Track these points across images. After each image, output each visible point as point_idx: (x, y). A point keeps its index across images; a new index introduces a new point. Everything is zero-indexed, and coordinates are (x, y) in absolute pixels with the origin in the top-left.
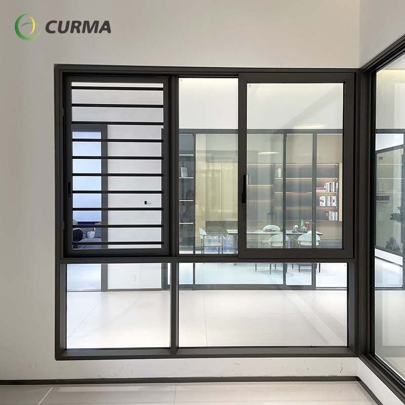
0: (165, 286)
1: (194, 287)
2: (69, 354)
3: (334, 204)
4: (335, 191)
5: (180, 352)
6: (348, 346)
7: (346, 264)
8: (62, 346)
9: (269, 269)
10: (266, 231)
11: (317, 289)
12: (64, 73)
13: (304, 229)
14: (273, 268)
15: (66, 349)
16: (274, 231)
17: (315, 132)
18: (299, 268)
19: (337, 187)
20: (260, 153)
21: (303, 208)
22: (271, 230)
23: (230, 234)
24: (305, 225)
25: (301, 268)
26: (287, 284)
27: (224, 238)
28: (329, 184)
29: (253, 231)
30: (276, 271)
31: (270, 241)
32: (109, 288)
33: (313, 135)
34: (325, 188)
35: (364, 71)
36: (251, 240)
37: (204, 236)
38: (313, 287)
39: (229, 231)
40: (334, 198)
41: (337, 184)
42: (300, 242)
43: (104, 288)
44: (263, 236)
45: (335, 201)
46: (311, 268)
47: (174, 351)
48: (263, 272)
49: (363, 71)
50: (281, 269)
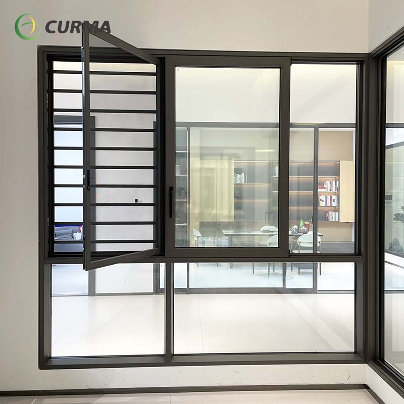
0: (157, 290)
1: (187, 291)
2: (54, 363)
3: (335, 204)
4: (336, 191)
5: (175, 360)
6: (355, 352)
7: (353, 263)
8: (46, 353)
9: (267, 272)
10: (264, 231)
11: (318, 292)
12: (48, 55)
13: (304, 230)
14: (271, 271)
15: (51, 357)
16: (272, 232)
17: (316, 127)
18: (299, 271)
19: (338, 186)
20: (256, 151)
21: (301, 208)
22: (269, 231)
23: (226, 235)
24: (305, 226)
25: (300, 271)
26: (287, 287)
27: (219, 240)
28: (329, 182)
29: (251, 232)
30: (275, 274)
31: (268, 242)
32: (97, 292)
33: (315, 129)
34: (325, 186)
35: (375, 55)
36: (248, 242)
37: (198, 237)
38: (314, 290)
39: (225, 232)
40: (335, 197)
41: (338, 182)
42: (300, 243)
43: (92, 292)
44: (260, 237)
45: (336, 201)
46: (312, 271)
47: (168, 359)
48: (262, 275)
49: (373, 55)
50: (281, 272)
